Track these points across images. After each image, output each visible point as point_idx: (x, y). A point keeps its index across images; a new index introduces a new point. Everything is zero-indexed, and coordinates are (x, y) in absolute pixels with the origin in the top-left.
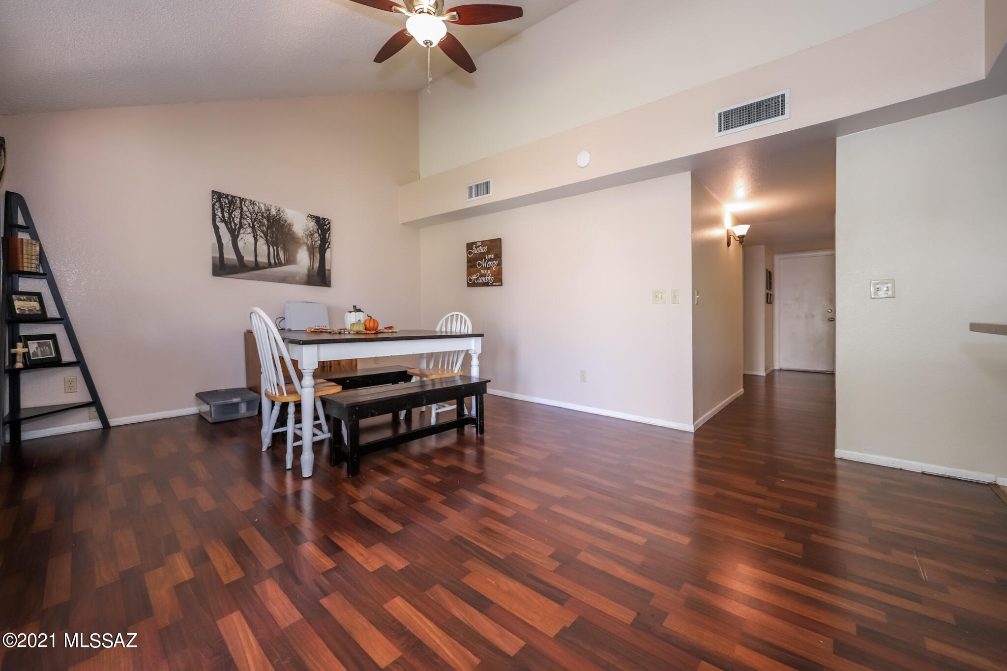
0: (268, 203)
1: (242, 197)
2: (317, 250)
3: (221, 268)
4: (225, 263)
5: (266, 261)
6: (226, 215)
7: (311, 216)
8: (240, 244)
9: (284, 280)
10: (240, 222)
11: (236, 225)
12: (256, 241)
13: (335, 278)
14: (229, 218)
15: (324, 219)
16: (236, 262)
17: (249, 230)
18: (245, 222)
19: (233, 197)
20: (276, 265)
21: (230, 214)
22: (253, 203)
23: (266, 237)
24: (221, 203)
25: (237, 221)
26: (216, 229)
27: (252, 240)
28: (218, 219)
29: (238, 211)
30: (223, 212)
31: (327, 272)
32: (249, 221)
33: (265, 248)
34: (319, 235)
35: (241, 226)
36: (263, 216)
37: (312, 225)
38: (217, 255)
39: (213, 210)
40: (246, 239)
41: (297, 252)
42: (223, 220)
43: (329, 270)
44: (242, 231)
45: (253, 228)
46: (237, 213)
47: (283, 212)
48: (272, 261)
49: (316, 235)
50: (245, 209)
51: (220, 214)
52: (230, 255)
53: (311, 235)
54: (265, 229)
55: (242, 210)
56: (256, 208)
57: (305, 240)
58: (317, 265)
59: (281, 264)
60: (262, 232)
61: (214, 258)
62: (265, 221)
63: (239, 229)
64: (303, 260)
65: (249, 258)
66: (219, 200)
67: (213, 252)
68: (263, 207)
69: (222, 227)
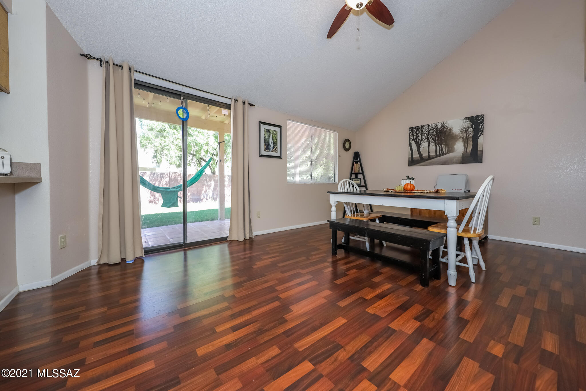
0: (436, 122)
2: (471, 139)
3: (412, 162)
4: (414, 159)
5: (434, 154)
6: (415, 137)
7: (466, 119)
8: (421, 149)
9: (445, 163)
10: (421, 138)
11: (419, 140)
12: (429, 145)
13: (486, 156)
14: (416, 138)
15: (477, 116)
16: (419, 158)
17: (426, 140)
18: (423, 137)
19: (418, 127)
20: (440, 155)
21: (417, 136)
22: (428, 126)
23: (435, 141)
24: (413, 133)
25: (420, 138)
26: (410, 144)
27: (427, 145)
28: (411, 140)
29: (421, 132)
30: (413, 135)
31: (479, 152)
32: (426, 136)
33: (434, 147)
34: (473, 129)
35: (422, 139)
36: (433, 131)
37: (467, 123)
39: (409, 137)
40: (424, 145)
41: (454, 144)
42: (414, 140)
43: (482, 151)
44: (422, 142)
45: (428, 138)
46: (420, 134)
47: (446, 123)
48: (438, 153)
49: (471, 129)
50: (424, 130)
51: (412, 137)
52: (416, 155)
53: (466, 130)
54: (434, 137)
55: (422, 131)
56: (430, 127)
57: (461, 135)
58: (470, 149)
59: (443, 154)
60: (433, 139)
61: (409, 158)
62: (435, 133)
63: (421, 141)
64: (459, 147)
65: (425, 154)
66: (412, 131)
67: (409, 155)
68: (433, 125)
69: (413, 143)
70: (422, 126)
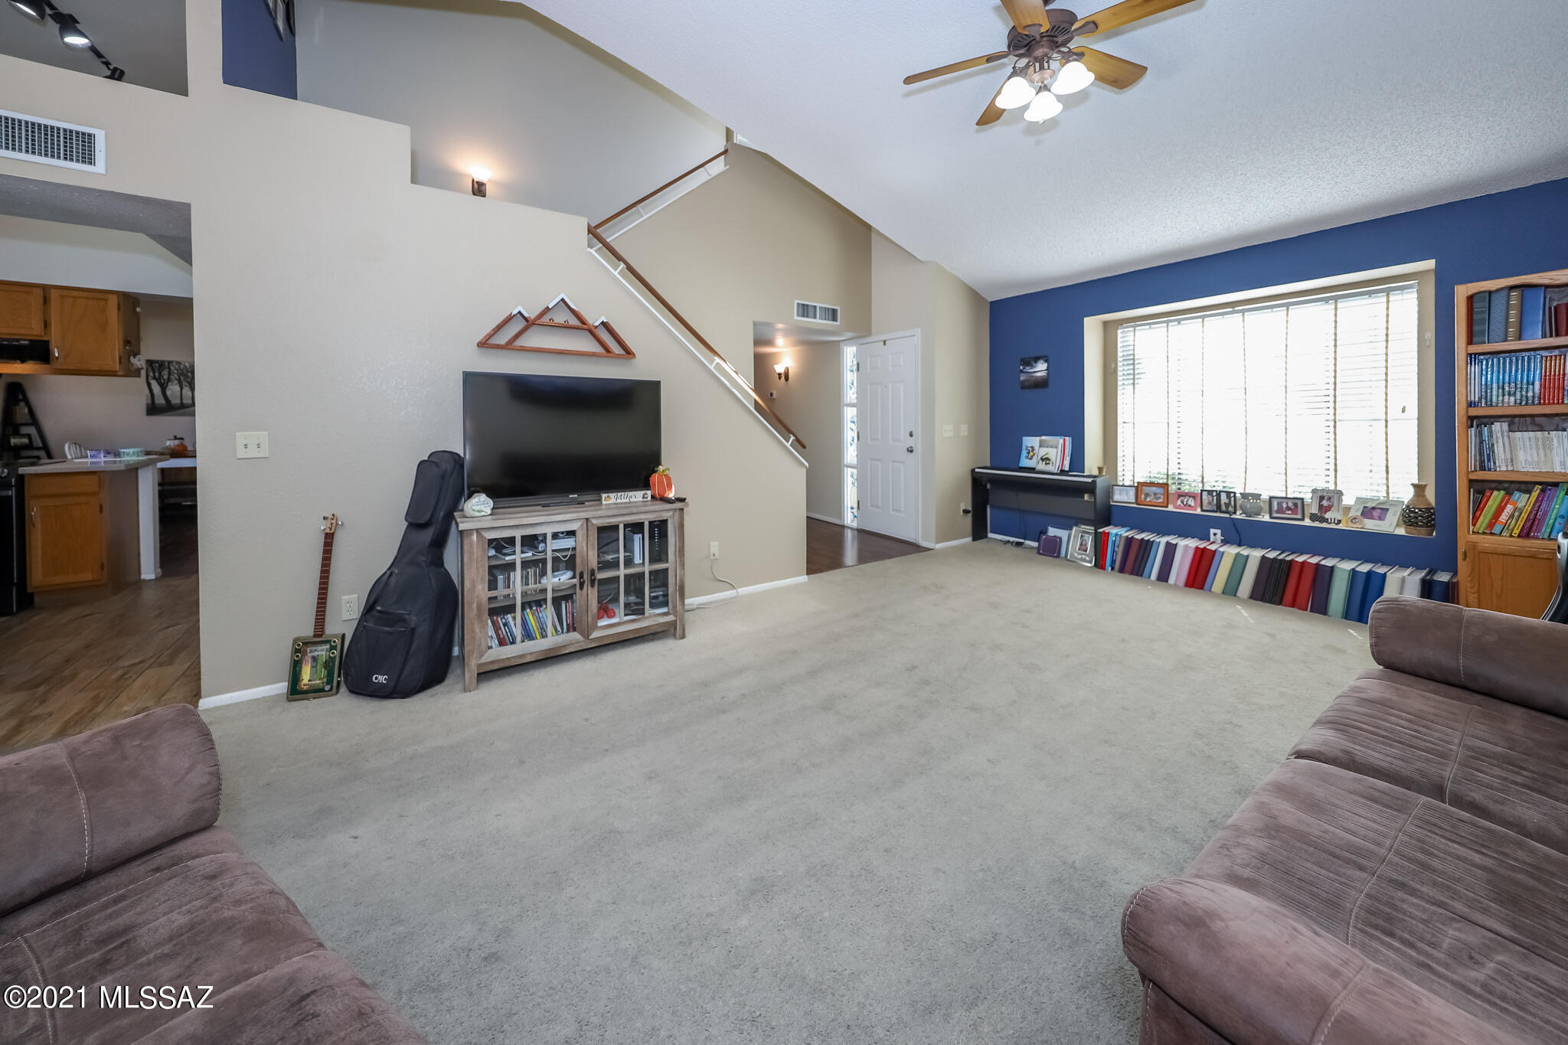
1: (170, 359)
4: (156, 406)
5: (191, 402)
6: (157, 374)
8: (168, 393)
11: (164, 380)
12: (182, 389)
14: (159, 377)
16: (163, 404)
17: (176, 382)
18: (172, 377)
19: (163, 362)
21: (160, 373)
22: (179, 363)
24: (153, 367)
25: (166, 377)
26: (149, 385)
27: (178, 389)
28: (150, 378)
29: (167, 370)
30: (154, 373)
32: (176, 376)
33: (191, 393)
35: (169, 380)
36: (188, 371)
38: (150, 402)
39: (148, 373)
40: (172, 388)
42: (154, 378)
44: (170, 383)
45: (180, 380)
50: (172, 368)
51: (152, 375)
52: (160, 400)
54: (189, 379)
55: (169, 368)
56: (182, 366)
60: (187, 382)
61: (148, 405)
62: (190, 374)
63: (167, 383)
65: (175, 401)
66: (151, 366)
67: (147, 400)
68: (187, 364)
69: (155, 385)
70: (170, 362)
